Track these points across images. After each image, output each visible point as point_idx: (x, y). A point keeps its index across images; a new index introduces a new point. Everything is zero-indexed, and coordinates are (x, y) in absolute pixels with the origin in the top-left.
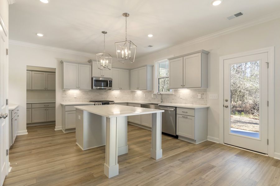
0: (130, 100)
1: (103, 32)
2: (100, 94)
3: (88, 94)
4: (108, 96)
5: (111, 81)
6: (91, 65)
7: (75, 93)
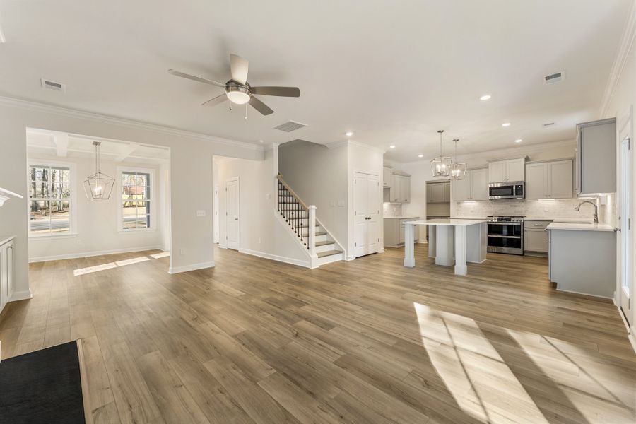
1: (454, 140)
4: (528, 208)
5: (521, 186)
6: (488, 168)
7: (471, 205)
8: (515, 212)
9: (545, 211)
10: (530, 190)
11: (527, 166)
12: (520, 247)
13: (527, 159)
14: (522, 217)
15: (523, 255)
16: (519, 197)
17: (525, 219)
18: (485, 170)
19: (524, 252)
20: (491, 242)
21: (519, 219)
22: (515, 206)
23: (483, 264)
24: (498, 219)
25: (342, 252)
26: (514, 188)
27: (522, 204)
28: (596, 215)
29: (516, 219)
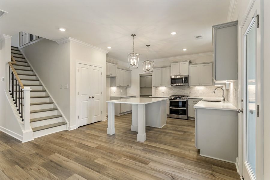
0: (219, 97)
1: (147, 46)
2: (183, 90)
3: (172, 90)
4: (191, 91)
5: (187, 78)
6: (170, 67)
7: (163, 89)
8: (185, 94)
9: (199, 93)
10: (192, 81)
11: (190, 66)
12: (186, 115)
13: (190, 62)
14: (187, 96)
15: (188, 119)
16: (186, 84)
17: (188, 97)
18: (169, 68)
19: (188, 117)
20: (172, 112)
21: (186, 97)
22: (185, 90)
23: (163, 128)
24: (175, 98)
25: (66, 124)
26: (183, 79)
27: (188, 89)
28: (224, 96)
29: (184, 98)
